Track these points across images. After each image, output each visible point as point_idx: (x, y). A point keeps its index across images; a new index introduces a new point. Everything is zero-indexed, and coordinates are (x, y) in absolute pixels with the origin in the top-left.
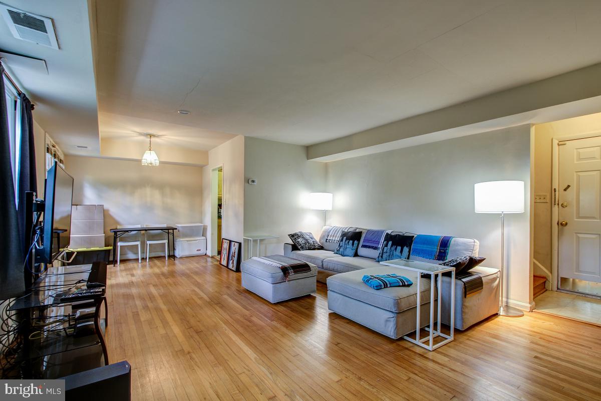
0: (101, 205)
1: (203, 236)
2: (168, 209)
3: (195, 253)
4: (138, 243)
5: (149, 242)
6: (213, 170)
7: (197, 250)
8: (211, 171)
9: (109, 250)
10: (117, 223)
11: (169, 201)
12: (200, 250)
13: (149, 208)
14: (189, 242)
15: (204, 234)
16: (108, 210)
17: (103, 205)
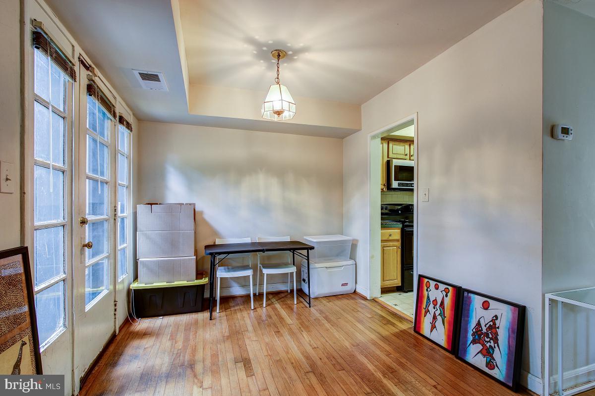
0: (190, 204)
1: (351, 258)
2: (291, 210)
3: (339, 289)
4: (249, 273)
5: (266, 271)
6: (374, 137)
7: (343, 285)
8: (369, 138)
9: (202, 287)
10: (216, 233)
11: (292, 196)
12: (346, 284)
13: (262, 208)
14: (329, 270)
15: (353, 257)
16: (201, 213)
17: (194, 204)
